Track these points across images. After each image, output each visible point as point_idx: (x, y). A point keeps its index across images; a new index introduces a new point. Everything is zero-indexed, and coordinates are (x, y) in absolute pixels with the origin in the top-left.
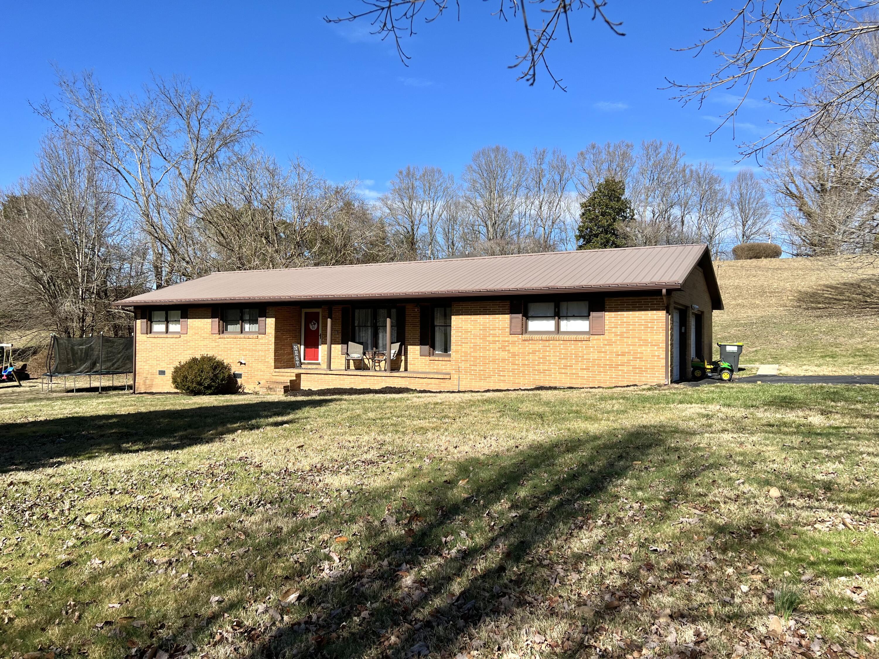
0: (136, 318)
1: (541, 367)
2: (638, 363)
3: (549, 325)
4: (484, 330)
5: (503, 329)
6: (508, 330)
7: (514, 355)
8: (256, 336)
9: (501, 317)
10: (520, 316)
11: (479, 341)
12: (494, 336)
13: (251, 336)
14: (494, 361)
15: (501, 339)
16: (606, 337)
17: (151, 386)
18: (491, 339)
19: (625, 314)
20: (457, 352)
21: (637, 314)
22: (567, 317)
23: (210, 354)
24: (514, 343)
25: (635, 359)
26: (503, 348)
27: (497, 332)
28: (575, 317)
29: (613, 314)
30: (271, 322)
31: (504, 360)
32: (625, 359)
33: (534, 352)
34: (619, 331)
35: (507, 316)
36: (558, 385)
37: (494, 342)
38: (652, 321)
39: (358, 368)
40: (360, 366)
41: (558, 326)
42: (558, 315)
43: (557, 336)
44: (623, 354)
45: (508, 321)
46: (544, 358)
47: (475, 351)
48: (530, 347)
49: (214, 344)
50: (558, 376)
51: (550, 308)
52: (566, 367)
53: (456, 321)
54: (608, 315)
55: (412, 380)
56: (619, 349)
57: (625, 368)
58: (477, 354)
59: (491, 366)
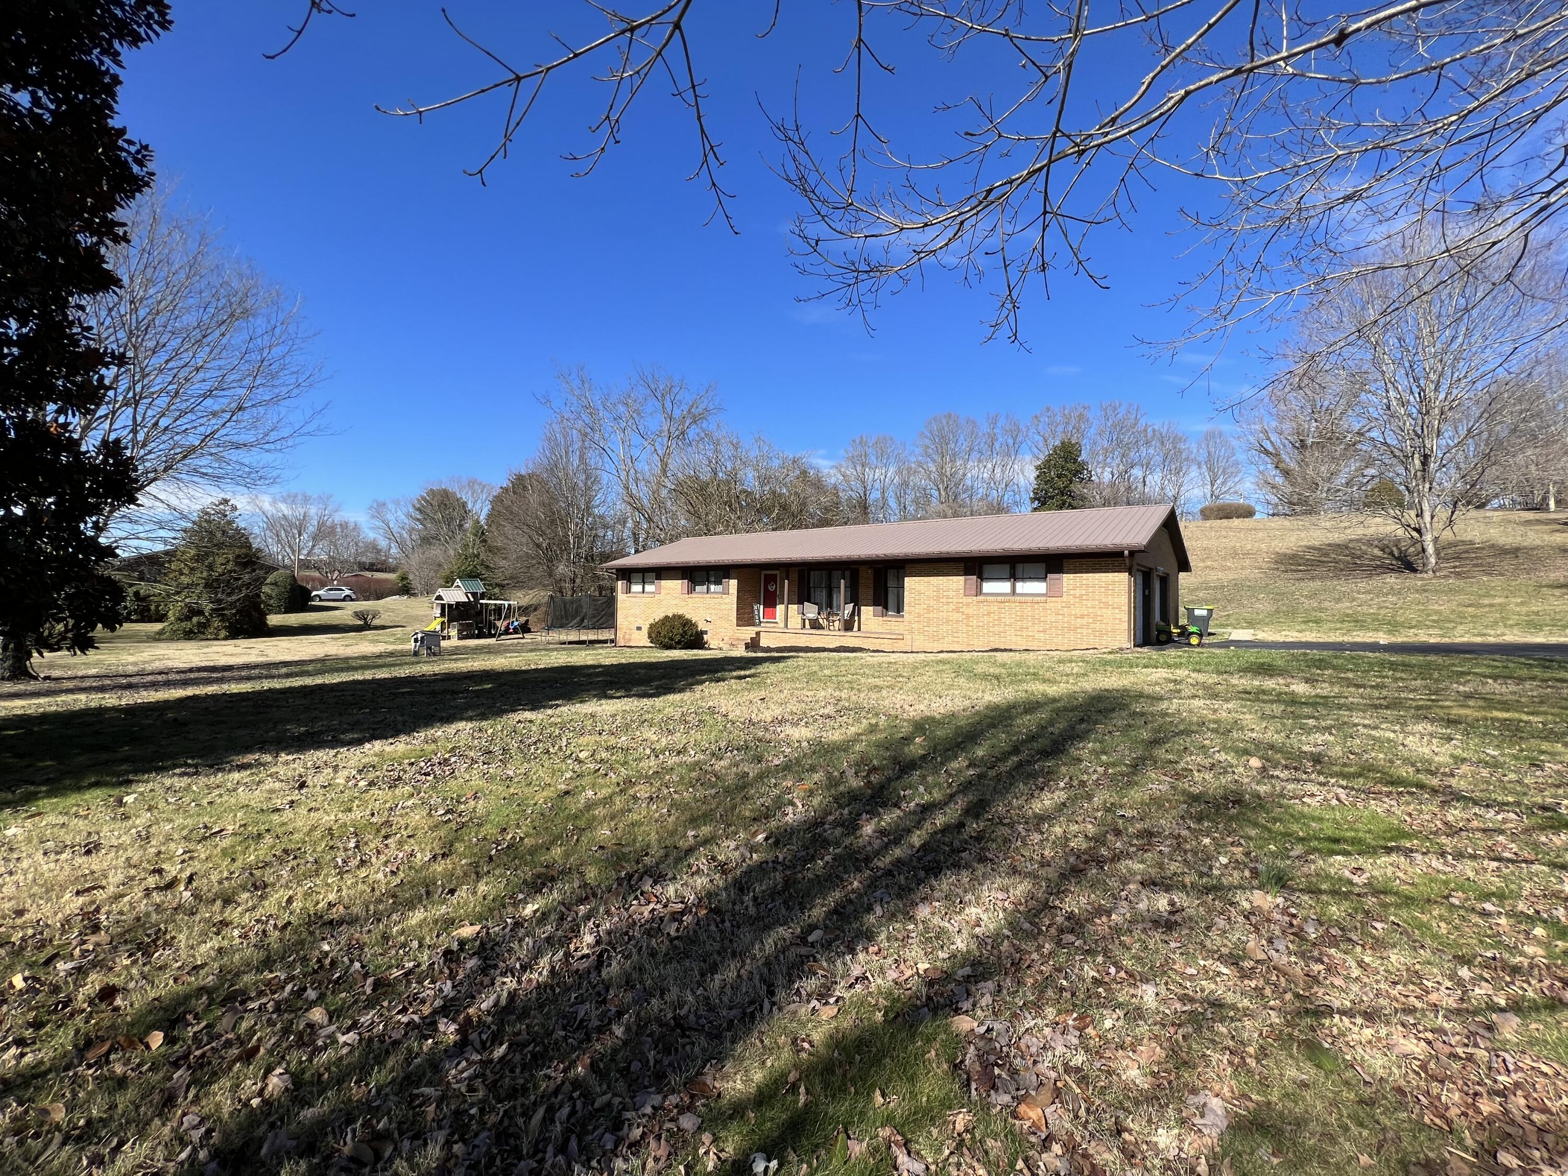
0: (618, 579)
1: (996, 629)
2: (1098, 626)
3: (1004, 587)
4: (938, 591)
5: (958, 590)
6: (962, 591)
7: (968, 617)
8: (720, 596)
9: (955, 578)
10: (974, 577)
11: (932, 603)
12: (948, 597)
13: (716, 596)
14: (948, 622)
15: (955, 600)
16: (1065, 598)
17: (630, 640)
18: (944, 600)
19: (1085, 575)
20: (910, 613)
21: (1097, 575)
22: (1023, 579)
23: (680, 613)
24: (968, 604)
25: (1095, 621)
26: (957, 610)
27: (951, 594)
28: (1031, 578)
29: (1071, 576)
30: (733, 584)
31: (958, 621)
32: (1085, 621)
33: (989, 614)
34: (1078, 592)
35: (962, 578)
36: (1013, 647)
37: (948, 603)
38: (1114, 582)
39: (812, 627)
40: (815, 625)
41: (1014, 588)
42: (1014, 577)
43: (1012, 598)
44: (1082, 617)
45: (962, 583)
46: (999, 619)
47: (928, 612)
48: (984, 609)
49: (683, 603)
50: (1014, 639)
51: (1005, 569)
52: (1022, 629)
53: (909, 582)
54: (1066, 577)
55: (866, 640)
56: (1078, 611)
57: (1085, 631)
58: (931, 615)
59: (945, 627)
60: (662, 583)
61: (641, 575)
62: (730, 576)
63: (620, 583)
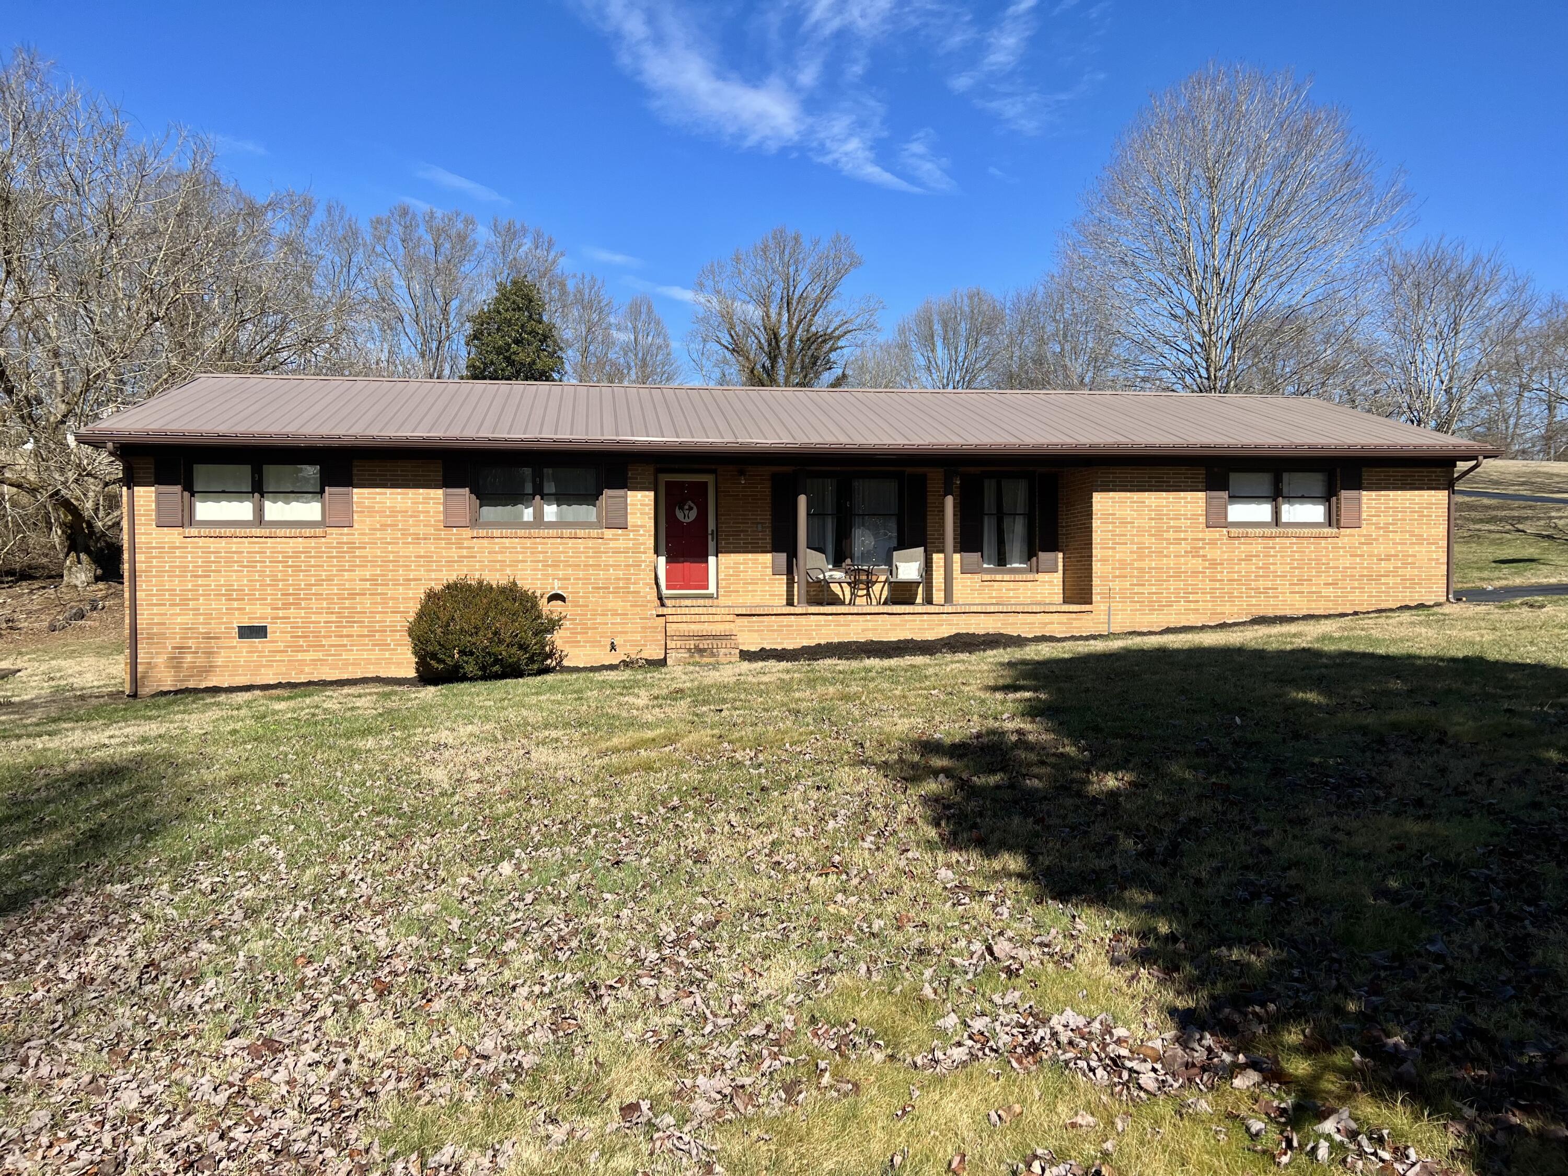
0: (130, 480)
1: (1261, 584)
2: (1408, 572)
3: (1261, 512)
4: (1159, 518)
5: (1195, 517)
6: (1202, 519)
7: (1214, 564)
8: (594, 533)
9: (1189, 495)
11: (1148, 540)
12: (1177, 530)
13: (581, 533)
14: (1177, 575)
15: (1190, 535)
16: (1364, 531)
18: (1171, 535)
19: (1391, 494)
20: (1104, 560)
21: (1409, 494)
24: (1213, 542)
25: (1405, 565)
26: (1194, 552)
27: (1183, 523)
28: (1303, 498)
29: (1373, 494)
30: (642, 500)
31: (1195, 573)
32: (1391, 566)
33: (1248, 558)
34: (1382, 520)
35: (1202, 495)
36: (1288, 613)
37: (1178, 541)
38: (1429, 506)
41: (1277, 514)
42: (1276, 496)
43: (1275, 531)
44: (1388, 558)
45: (1203, 504)
46: (1265, 567)
47: (1141, 558)
48: (1242, 548)
50: (1289, 598)
51: (1264, 481)
52: (1301, 581)
53: (1102, 502)
54: (1366, 496)
55: (1012, 618)
56: (1380, 549)
57: (1391, 581)
58: (1146, 564)
59: (1173, 585)
60: (359, 494)
61: (246, 469)
62: (623, 483)
63: (141, 492)
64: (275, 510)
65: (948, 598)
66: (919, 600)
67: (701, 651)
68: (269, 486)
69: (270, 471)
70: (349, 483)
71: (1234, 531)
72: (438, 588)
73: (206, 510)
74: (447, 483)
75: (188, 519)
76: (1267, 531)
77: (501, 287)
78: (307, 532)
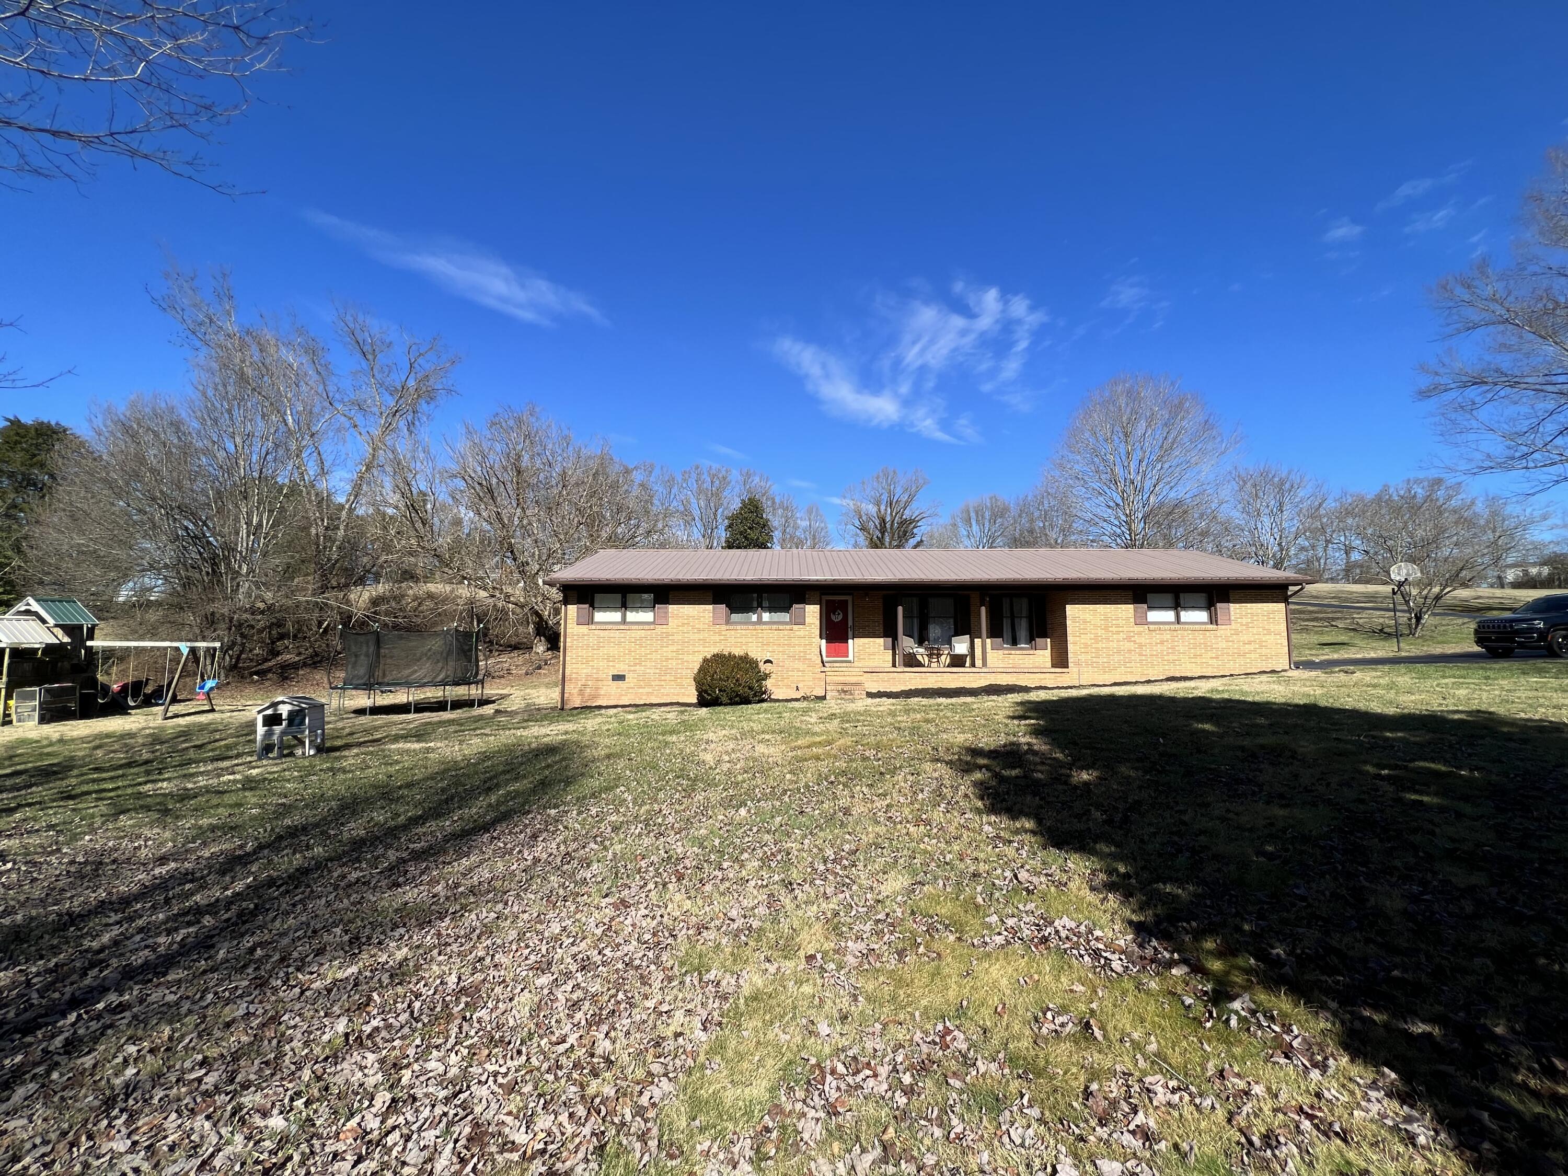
0: (566, 602)
1: (1171, 657)
2: (1264, 651)
3: (1170, 615)
4: (1106, 619)
5: (1128, 619)
6: (1132, 620)
7: (1141, 646)
8: (788, 627)
9: (1123, 606)
10: (1145, 606)
11: (1100, 632)
12: (1118, 626)
13: (781, 627)
14: (1119, 652)
15: (1125, 629)
16: (1233, 626)
17: (595, 697)
18: (1114, 629)
19: (1249, 605)
20: (1075, 643)
21: (1260, 605)
24: (1139, 633)
25: (1261, 647)
26: (1129, 639)
27: (1121, 622)
28: (1194, 607)
29: (1237, 605)
30: (812, 612)
31: (1130, 651)
32: (1252, 647)
33: (1162, 643)
34: (1244, 621)
35: (1131, 606)
36: (1189, 675)
37: (1118, 633)
38: (1274, 612)
41: (1178, 617)
42: (1177, 606)
43: (1177, 626)
44: (1250, 643)
45: (1132, 611)
46: (1173, 648)
47: (1096, 642)
48: (1157, 637)
49: (717, 638)
50: (1189, 666)
51: (1169, 598)
52: (1196, 656)
53: (1072, 610)
54: (1233, 607)
55: (1021, 676)
56: (1245, 638)
57: (1253, 656)
58: (1100, 645)
59: (1116, 658)
60: (672, 608)
61: (619, 596)
62: (803, 600)
63: (570, 607)
64: (631, 616)
65: (984, 664)
66: (968, 664)
67: (845, 692)
68: (629, 604)
69: (630, 596)
70: (667, 602)
71: (1152, 627)
72: (709, 657)
73: (600, 616)
74: (715, 602)
75: (591, 621)
76: (1173, 627)
77: (743, 501)
78: (647, 627)
